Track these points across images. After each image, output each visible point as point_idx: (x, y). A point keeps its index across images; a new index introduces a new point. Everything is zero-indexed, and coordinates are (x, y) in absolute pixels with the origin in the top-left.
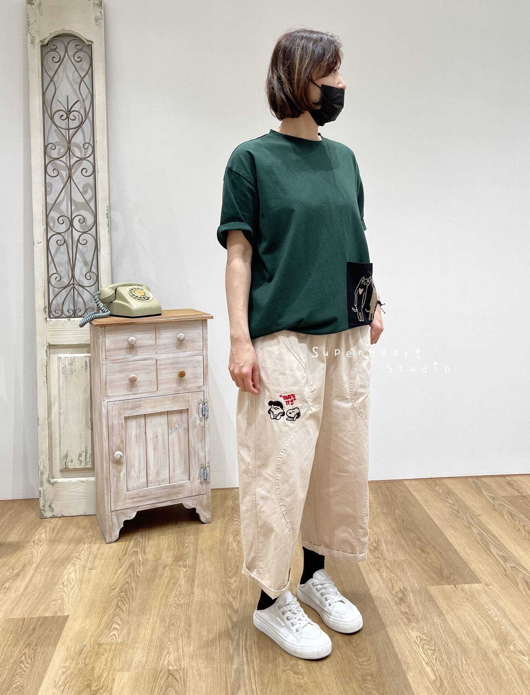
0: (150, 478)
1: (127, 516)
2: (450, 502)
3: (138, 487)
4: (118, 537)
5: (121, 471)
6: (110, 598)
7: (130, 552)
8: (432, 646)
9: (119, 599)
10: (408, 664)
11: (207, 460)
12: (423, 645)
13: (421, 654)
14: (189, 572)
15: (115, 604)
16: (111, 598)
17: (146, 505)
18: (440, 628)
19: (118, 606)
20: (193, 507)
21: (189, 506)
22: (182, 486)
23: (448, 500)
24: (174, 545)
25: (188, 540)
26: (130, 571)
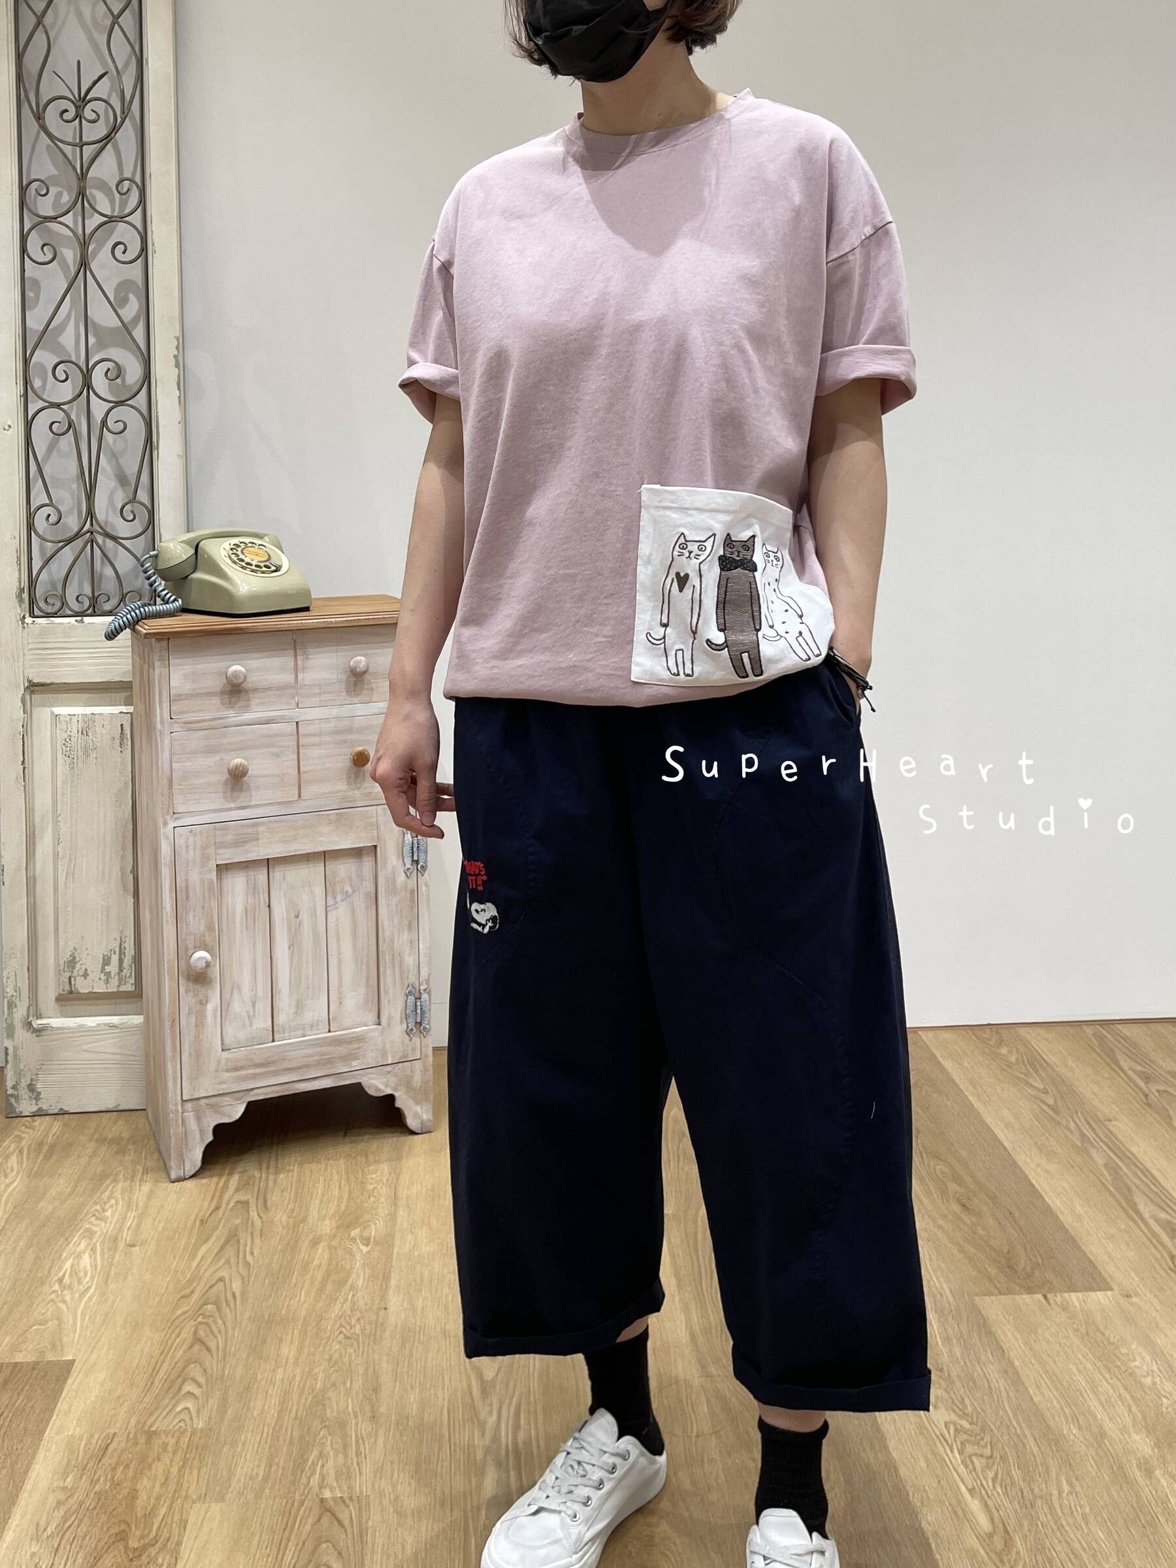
0: (281, 1019)
1: (221, 1114)
2: (1035, 1084)
3: (252, 1042)
4: (199, 1164)
5: (207, 1002)
6: (178, 1317)
7: (228, 1204)
8: (986, 1446)
9: (200, 1319)
10: (925, 1491)
11: (424, 973)
12: (962, 1443)
13: (956, 1466)
15: (191, 1333)
16: (182, 1318)
17: (268, 1087)
18: (1006, 1402)
19: (197, 1340)
20: (389, 1091)
21: (378, 1090)
22: (360, 1039)
23: (1031, 1081)
24: (340, 1188)
25: (374, 1176)
26: (230, 1252)
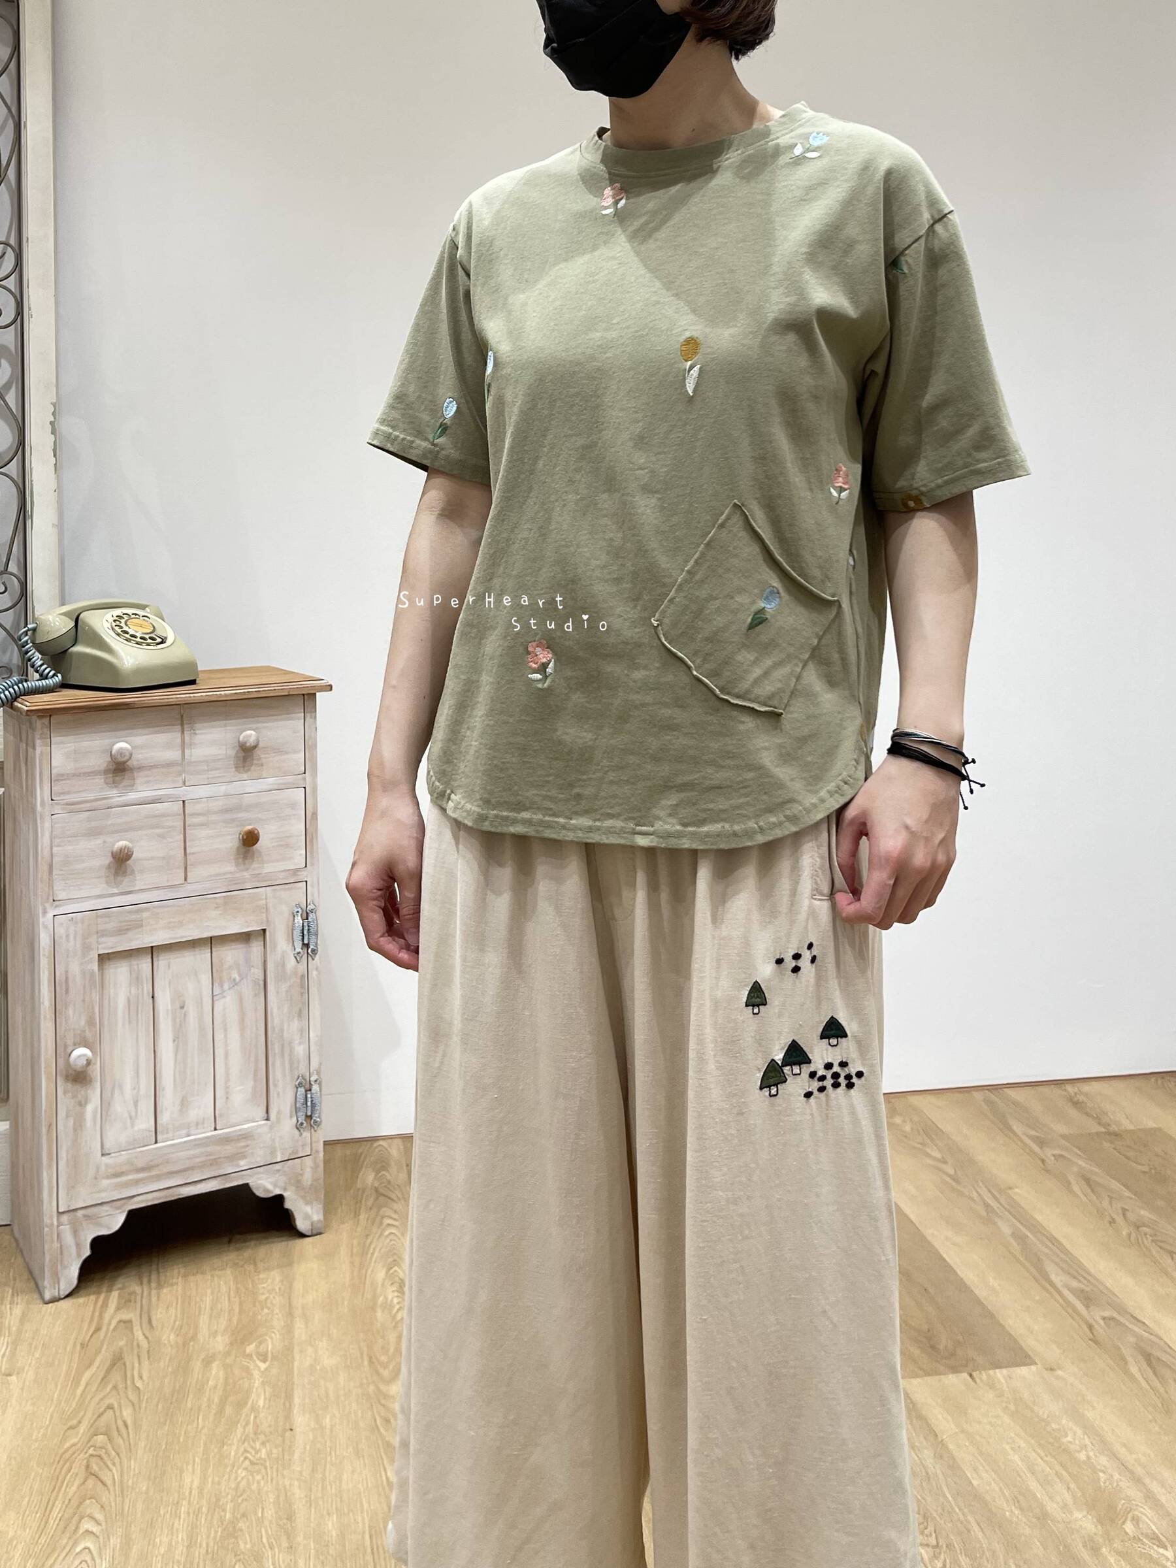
0: (165, 1118)
1: (100, 1225)
2: (933, 1154)
3: (133, 1144)
6: (67, 1450)
7: (109, 1324)
9: (91, 1451)
11: (314, 1063)
14: (274, 1371)
15: (83, 1468)
16: (70, 1452)
17: (150, 1193)
18: (945, 1488)
19: (90, 1473)
20: (277, 1192)
21: (267, 1191)
22: (246, 1136)
23: (929, 1151)
24: (229, 1299)
25: (265, 1285)
26: (116, 1377)
